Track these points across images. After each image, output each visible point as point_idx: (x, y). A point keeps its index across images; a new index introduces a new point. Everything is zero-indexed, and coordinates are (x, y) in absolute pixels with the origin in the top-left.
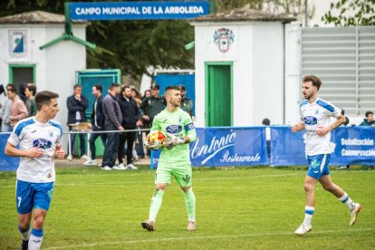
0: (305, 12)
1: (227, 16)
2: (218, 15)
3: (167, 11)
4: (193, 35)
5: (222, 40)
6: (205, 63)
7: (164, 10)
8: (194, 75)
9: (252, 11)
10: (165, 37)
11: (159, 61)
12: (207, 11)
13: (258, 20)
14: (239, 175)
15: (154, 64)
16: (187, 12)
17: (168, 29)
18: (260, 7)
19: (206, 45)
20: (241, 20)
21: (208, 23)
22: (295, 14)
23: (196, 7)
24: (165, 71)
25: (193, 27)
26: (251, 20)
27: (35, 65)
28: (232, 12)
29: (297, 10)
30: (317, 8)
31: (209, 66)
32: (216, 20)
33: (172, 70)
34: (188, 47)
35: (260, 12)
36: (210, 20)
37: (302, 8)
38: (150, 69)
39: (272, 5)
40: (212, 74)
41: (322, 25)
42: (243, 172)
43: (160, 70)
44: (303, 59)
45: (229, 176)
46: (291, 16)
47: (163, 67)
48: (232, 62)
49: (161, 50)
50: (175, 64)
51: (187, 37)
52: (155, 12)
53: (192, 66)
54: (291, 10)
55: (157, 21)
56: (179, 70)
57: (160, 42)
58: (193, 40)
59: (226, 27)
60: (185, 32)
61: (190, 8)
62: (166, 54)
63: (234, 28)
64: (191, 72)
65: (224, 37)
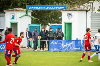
0: (92, 9)
1: (71, 9)
2: (68, 9)
3: (54, 8)
4: (61, 15)
5: (69, 16)
7: (53, 8)
8: (61, 26)
9: (78, 8)
10: (53, 15)
11: (52, 22)
12: (65, 8)
13: (79, 11)
14: (74, 53)
15: (50, 22)
16: (59, 8)
17: (54, 13)
18: (80, 7)
19: (65, 17)
20: (75, 11)
22: (89, 9)
23: (62, 7)
24: (53, 24)
25: (61, 12)
26: (77, 11)
27: (17, 22)
28: (72, 8)
29: (90, 8)
30: (95, 7)
31: (66, 23)
32: (68, 11)
33: (55, 24)
34: (60, 18)
35: (80, 8)
36: (66, 11)
37: (91, 7)
38: (49, 24)
39: (83, 7)
41: (97, 12)
42: (75, 52)
43: (52, 24)
44: (92, 22)
45: (71, 53)
46: (88, 10)
47: (53, 23)
48: (72, 22)
49: (52, 19)
50: (56, 22)
51: (59, 15)
52: (51, 8)
53: (61, 23)
54: (88, 8)
55: (51, 11)
56: (57, 24)
57: (52, 17)
58: (61, 16)
59: (70, 13)
60: (59, 14)
61: (61, 7)
62: (54, 20)
63: (73, 13)
64: (60, 25)
65: (70, 15)
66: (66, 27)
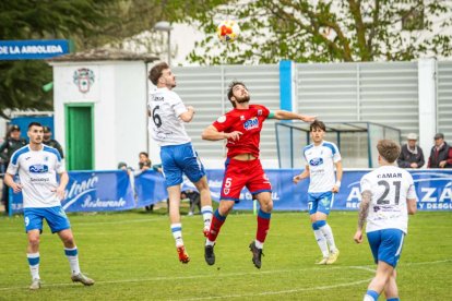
0: (168, 51)
1: (87, 55)
2: (78, 54)
3: (24, 50)
4: (52, 75)
5: (82, 81)
6: (65, 104)
7: (20, 49)
8: (52, 118)
9: (113, 50)
10: (22, 77)
11: (16, 103)
12: (66, 51)
13: (120, 59)
14: (102, 221)
15: (12, 107)
16: (45, 52)
17: (25, 69)
18: (121, 46)
19: (65, 86)
20: (102, 59)
21: (67, 63)
22: (158, 54)
23: (54, 47)
24: (23, 113)
25: (51, 67)
26: (111, 59)
28: (92, 51)
29: (159, 50)
30: (180, 47)
31: (69, 108)
32: (76, 60)
33: (29, 112)
34: (47, 87)
35: (122, 51)
36: (69, 60)
37: (165, 47)
38: (7, 111)
39: (133, 44)
40: (72, 116)
41: (186, 64)
42: (106, 217)
43: (17, 113)
45: (91, 222)
46: (154, 55)
47: (20, 109)
48: (93, 104)
49: (18, 92)
50: (34, 106)
51: (45, 77)
52: (12, 52)
53: (51, 108)
54: (153, 49)
55: (13, 61)
56: (37, 113)
57: (17, 83)
58: (52, 80)
59: (86, 67)
60: (42, 72)
61: (48, 47)
62: (23, 95)
63: (94, 67)
64: (49, 114)
65: (85, 78)
66: (72, 121)
